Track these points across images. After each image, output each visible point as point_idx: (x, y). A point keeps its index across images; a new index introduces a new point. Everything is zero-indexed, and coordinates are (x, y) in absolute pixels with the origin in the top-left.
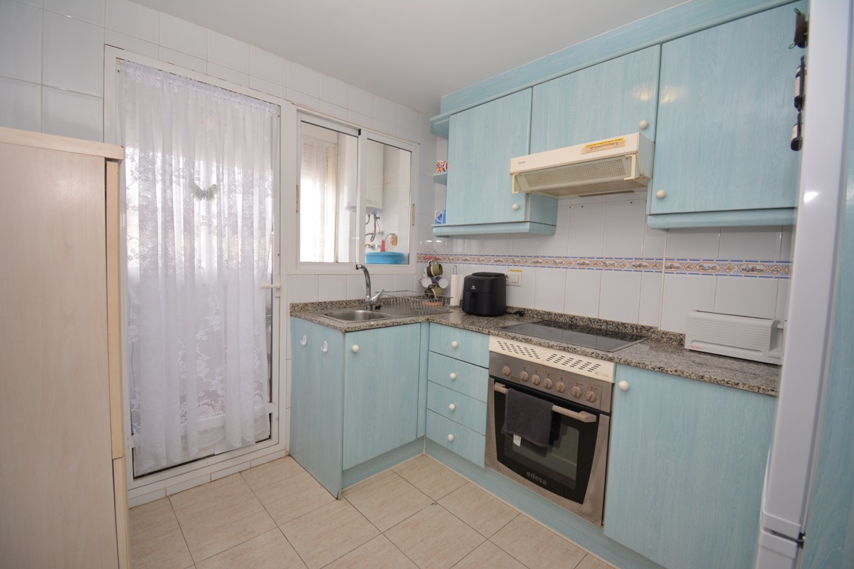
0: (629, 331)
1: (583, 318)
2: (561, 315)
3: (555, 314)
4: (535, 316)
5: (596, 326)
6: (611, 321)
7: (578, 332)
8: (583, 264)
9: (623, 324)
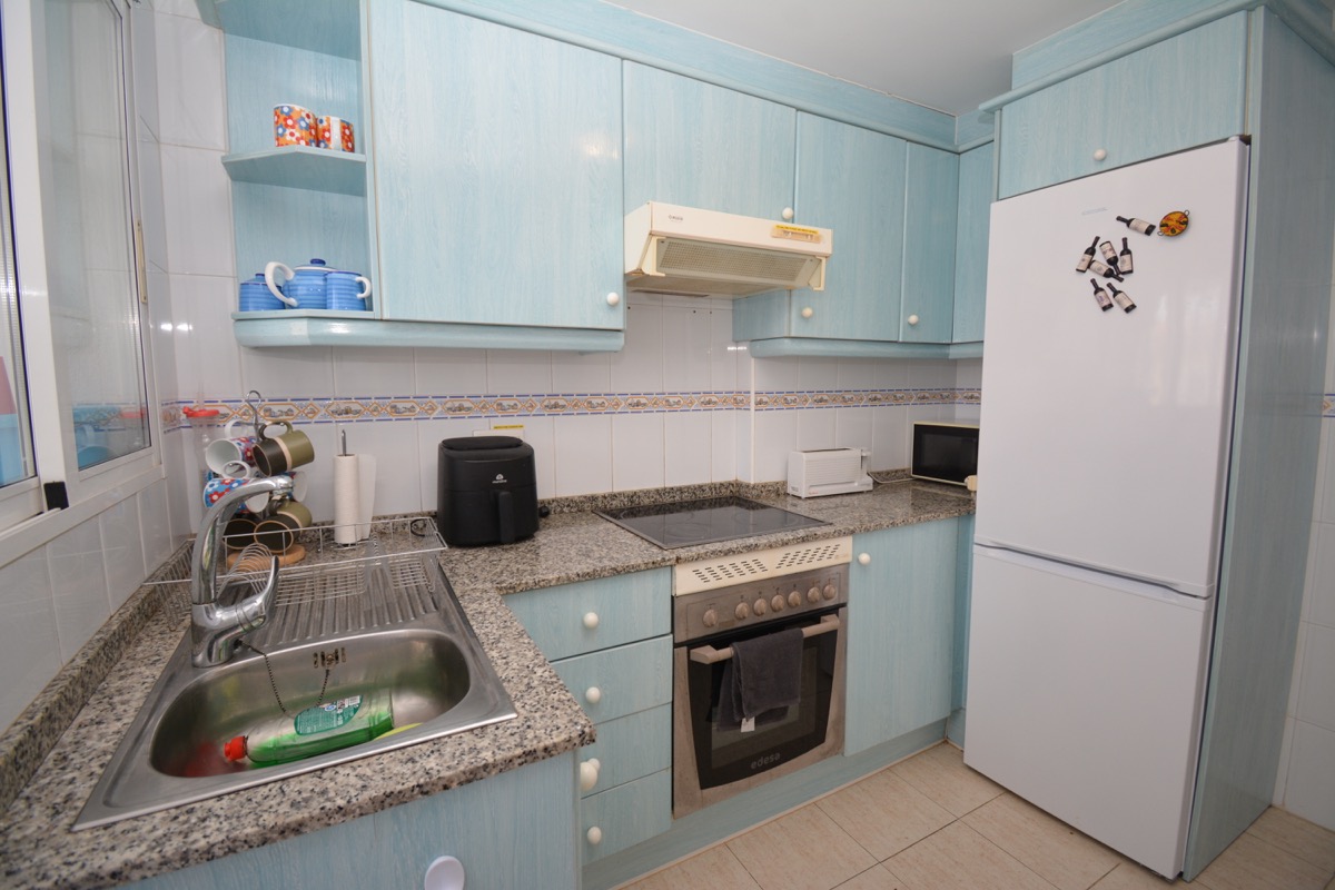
0: (708, 494)
1: (648, 492)
2: (614, 496)
3: (605, 497)
4: (565, 509)
5: (667, 499)
6: (686, 487)
7: (643, 516)
8: (638, 404)
9: (700, 487)
